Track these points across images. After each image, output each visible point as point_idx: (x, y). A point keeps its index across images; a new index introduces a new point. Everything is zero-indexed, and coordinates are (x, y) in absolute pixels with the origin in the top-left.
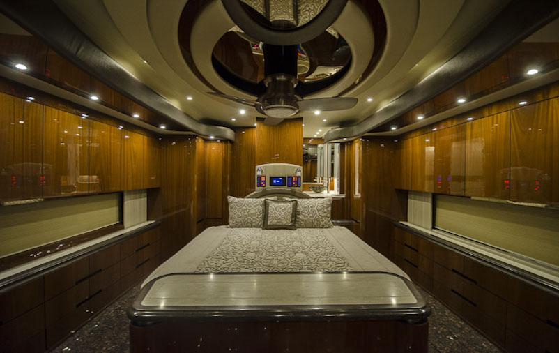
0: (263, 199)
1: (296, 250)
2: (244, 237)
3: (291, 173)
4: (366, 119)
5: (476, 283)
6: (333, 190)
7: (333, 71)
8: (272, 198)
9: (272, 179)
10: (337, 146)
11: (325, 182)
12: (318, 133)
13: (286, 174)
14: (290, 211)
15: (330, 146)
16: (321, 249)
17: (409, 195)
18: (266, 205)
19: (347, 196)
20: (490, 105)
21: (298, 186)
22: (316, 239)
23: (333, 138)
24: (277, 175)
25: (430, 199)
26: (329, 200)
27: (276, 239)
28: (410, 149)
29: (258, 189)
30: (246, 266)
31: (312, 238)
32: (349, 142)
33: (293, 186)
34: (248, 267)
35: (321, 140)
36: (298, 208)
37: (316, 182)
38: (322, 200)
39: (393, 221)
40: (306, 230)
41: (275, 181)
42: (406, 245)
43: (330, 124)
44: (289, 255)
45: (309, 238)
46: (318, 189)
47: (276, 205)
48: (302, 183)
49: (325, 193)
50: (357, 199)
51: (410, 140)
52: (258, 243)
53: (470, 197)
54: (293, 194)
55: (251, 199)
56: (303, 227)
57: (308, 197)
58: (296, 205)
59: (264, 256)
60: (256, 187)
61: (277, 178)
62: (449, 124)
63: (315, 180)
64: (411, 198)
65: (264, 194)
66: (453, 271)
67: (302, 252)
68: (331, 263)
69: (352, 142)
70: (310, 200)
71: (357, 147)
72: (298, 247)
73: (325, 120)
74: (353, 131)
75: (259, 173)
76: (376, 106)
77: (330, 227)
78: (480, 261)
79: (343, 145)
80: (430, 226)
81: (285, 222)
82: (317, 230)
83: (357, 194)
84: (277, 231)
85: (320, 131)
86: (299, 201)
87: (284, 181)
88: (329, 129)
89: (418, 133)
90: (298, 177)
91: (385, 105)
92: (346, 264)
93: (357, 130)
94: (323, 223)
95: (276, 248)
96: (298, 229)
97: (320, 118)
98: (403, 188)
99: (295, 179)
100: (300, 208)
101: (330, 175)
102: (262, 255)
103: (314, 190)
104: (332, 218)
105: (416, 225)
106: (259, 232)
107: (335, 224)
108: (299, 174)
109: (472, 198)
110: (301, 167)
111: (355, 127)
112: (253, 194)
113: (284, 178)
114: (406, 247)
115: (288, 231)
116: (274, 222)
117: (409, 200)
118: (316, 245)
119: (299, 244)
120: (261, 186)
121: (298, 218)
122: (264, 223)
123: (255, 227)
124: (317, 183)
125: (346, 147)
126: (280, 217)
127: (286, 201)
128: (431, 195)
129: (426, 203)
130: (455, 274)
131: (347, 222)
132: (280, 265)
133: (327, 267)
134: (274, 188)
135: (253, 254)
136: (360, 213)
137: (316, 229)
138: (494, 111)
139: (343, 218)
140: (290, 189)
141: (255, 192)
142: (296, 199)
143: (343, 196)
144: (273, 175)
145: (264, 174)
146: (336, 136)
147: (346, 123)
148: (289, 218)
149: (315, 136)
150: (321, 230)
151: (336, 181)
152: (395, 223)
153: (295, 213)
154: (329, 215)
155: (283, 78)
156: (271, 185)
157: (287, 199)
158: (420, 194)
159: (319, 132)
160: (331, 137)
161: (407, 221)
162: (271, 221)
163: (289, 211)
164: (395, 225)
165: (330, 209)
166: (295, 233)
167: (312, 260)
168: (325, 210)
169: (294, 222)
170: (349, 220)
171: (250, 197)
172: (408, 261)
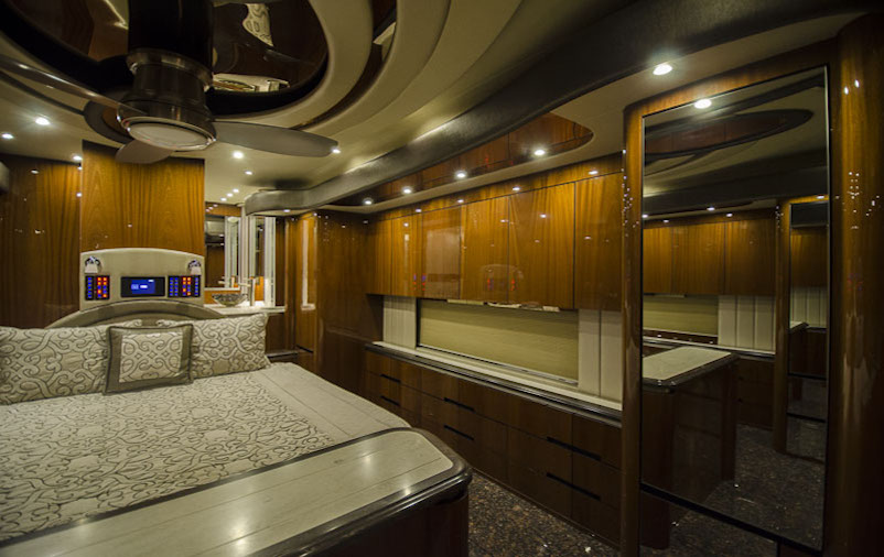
0: (103, 328)
1: (204, 426)
2: (54, 421)
3: (176, 270)
4: (327, 182)
5: (472, 410)
6: (263, 299)
7: (264, 86)
8: (129, 324)
9: (127, 282)
10: (270, 223)
11: (244, 286)
12: (230, 195)
13: (164, 272)
14: (178, 347)
15: (253, 222)
16: (257, 412)
17: (386, 303)
18: (112, 340)
19: (288, 309)
20: (488, 186)
21: (193, 295)
22: (240, 394)
23: (265, 207)
24: (141, 273)
25: (414, 306)
26: (262, 319)
27: (146, 410)
28: (389, 235)
29: (87, 306)
30: (77, 494)
31: (233, 393)
32: (293, 216)
33: (181, 295)
34: (82, 493)
35: (234, 209)
36: (196, 339)
37: (223, 286)
38: (249, 319)
39: (366, 342)
40: (216, 380)
41: (135, 287)
42: (383, 375)
43: (260, 181)
44: (190, 439)
45: (225, 395)
46: (231, 299)
47: (142, 337)
48: (204, 289)
49: (244, 306)
50: (309, 314)
51: (389, 222)
52: (100, 428)
53: (446, 300)
54: (181, 312)
55: (68, 331)
56: (208, 376)
57: (218, 316)
58: (191, 333)
59: (123, 455)
60: (83, 302)
61: (143, 280)
62: (441, 205)
63: (221, 282)
64: (388, 307)
65: (106, 316)
66: (446, 400)
67: (218, 427)
68: (283, 434)
69: (298, 218)
70: (222, 320)
71: (308, 226)
72: (207, 418)
73: (249, 173)
74: (302, 199)
75: (92, 269)
76: (344, 164)
77: (263, 367)
78: (476, 382)
79: (280, 221)
80: (414, 344)
81: (164, 372)
82: (240, 377)
83: (307, 305)
84: (145, 393)
85: (236, 191)
86: (197, 324)
87: (158, 285)
88: (255, 190)
89: (400, 213)
90: (193, 278)
91: (359, 164)
92: (312, 430)
93: (309, 199)
94: (250, 362)
95: (152, 432)
96: (195, 382)
97: (240, 167)
98: (377, 293)
99: (187, 281)
100: (199, 339)
101: (253, 273)
102: (117, 454)
103: (221, 302)
104: (267, 350)
105: (394, 344)
106: (96, 403)
107: (273, 360)
108: (198, 271)
109: (449, 301)
110: (203, 258)
111: (306, 193)
112: (71, 316)
113: (160, 280)
114: (383, 379)
115: (174, 388)
116: (138, 374)
117: (385, 310)
118: (245, 407)
119: (207, 412)
120: (96, 297)
121: (196, 359)
122: (108, 380)
123: (80, 392)
124: (227, 288)
125: (287, 226)
126: (151, 362)
127: (166, 328)
128: (414, 301)
129: (408, 312)
130: (448, 404)
131: (290, 352)
132: (170, 469)
133: (278, 443)
134: (132, 302)
135: (93, 459)
136: (314, 337)
137: (237, 375)
138: (492, 193)
139: (282, 347)
140: (176, 302)
141: (78, 313)
142: (191, 322)
143: (282, 309)
144: (128, 273)
145: (104, 272)
146: (270, 205)
147: (288, 184)
148: (176, 361)
149: (224, 200)
150: (249, 374)
151: (268, 284)
152: (367, 345)
153: (189, 350)
154: (262, 346)
155: (178, 63)
156: (123, 295)
157: (167, 322)
158: (399, 300)
159: (233, 194)
160: (260, 205)
161: (381, 340)
162: (127, 373)
163: (175, 347)
164: (367, 349)
165: (263, 334)
166: (191, 391)
167: (245, 439)
168: (255, 338)
169: (189, 368)
170: (294, 349)
171: (65, 325)
172: (386, 399)
